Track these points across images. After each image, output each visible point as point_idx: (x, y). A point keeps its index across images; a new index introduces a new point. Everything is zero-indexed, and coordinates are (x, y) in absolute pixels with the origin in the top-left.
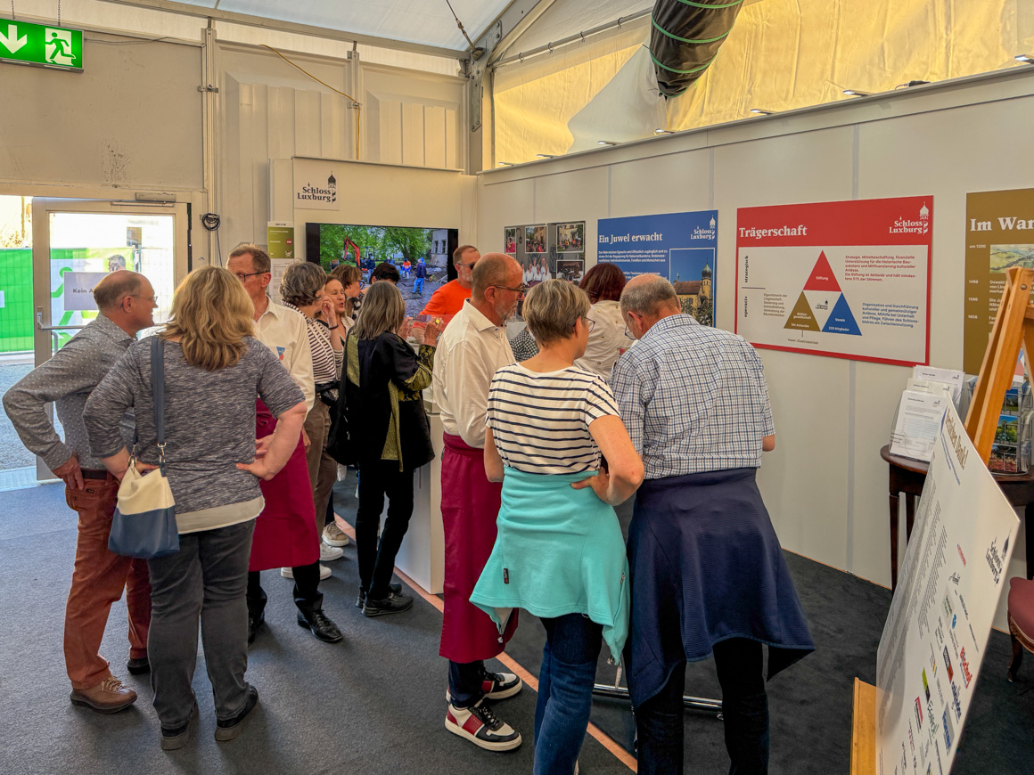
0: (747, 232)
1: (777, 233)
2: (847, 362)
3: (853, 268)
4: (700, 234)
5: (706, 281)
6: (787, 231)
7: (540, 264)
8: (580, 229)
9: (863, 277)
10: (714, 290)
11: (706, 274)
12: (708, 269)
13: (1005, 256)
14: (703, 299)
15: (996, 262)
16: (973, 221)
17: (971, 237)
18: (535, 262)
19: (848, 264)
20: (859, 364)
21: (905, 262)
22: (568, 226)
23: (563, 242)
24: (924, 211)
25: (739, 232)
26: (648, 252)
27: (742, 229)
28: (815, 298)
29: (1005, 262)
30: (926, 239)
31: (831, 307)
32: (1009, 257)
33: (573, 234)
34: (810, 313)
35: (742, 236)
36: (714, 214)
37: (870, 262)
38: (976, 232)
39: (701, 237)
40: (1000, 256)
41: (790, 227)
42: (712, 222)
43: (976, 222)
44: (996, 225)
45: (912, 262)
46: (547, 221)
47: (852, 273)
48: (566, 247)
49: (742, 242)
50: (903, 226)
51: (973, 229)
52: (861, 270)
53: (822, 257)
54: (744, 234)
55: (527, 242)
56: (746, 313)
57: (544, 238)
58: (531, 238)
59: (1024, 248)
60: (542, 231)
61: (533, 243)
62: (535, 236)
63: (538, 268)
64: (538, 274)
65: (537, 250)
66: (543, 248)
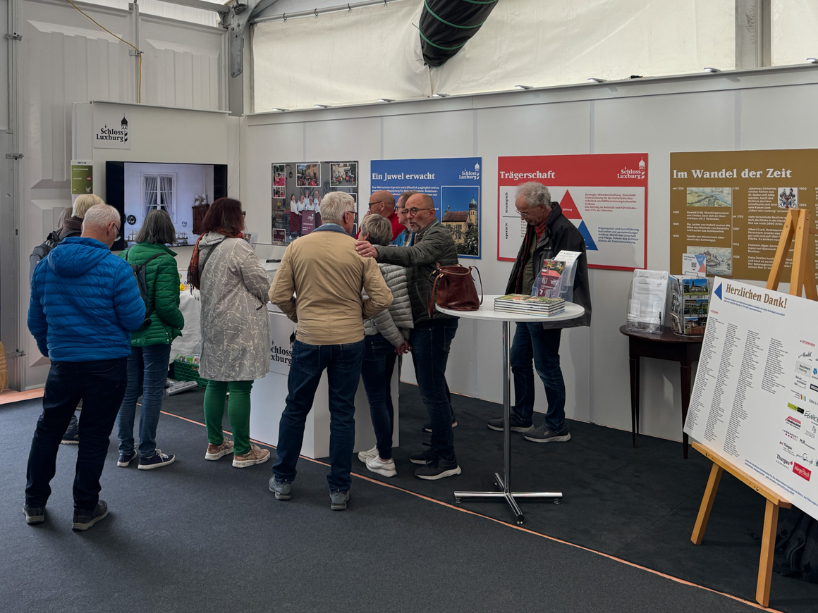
0: (506, 175)
1: (531, 176)
3: (591, 203)
4: (466, 175)
5: (472, 211)
6: (539, 175)
7: (313, 196)
8: (353, 167)
9: (598, 209)
10: (479, 218)
11: (472, 206)
12: (474, 202)
13: (697, 195)
14: (470, 225)
15: (690, 199)
16: (675, 171)
17: (674, 182)
18: (307, 195)
19: (587, 199)
20: (596, 271)
21: (629, 198)
22: (341, 164)
23: (337, 178)
24: (642, 163)
25: (499, 175)
27: (502, 173)
29: (697, 199)
30: (643, 183)
32: (699, 196)
33: (346, 172)
35: (502, 177)
36: (479, 160)
37: (604, 198)
38: (677, 179)
39: (468, 177)
40: (693, 195)
41: (542, 172)
42: (477, 166)
43: (677, 172)
44: (690, 174)
45: (634, 198)
46: (320, 160)
47: (590, 205)
48: (340, 182)
49: (502, 182)
50: (627, 174)
51: (675, 177)
52: (597, 204)
53: (567, 194)
54: (504, 176)
55: (298, 177)
56: (507, 235)
57: (317, 174)
58: (303, 174)
59: (708, 190)
60: (315, 168)
61: (305, 178)
62: (307, 172)
63: (310, 200)
64: (311, 204)
65: (310, 184)
66: (316, 182)
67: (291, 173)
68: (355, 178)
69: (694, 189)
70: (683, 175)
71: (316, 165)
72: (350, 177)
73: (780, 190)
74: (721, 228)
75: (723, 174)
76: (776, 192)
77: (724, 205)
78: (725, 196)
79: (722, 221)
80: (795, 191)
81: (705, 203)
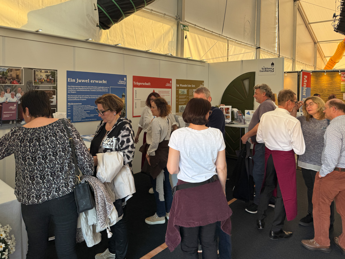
0: (136, 83)
1: (144, 84)
4: (121, 82)
5: (123, 98)
6: (146, 84)
7: (15, 91)
8: (54, 74)
10: (126, 101)
11: (123, 96)
12: (124, 94)
15: (180, 92)
16: (177, 84)
17: (177, 88)
21: (168, 92)
22: (43, 71)
23: (38, 80)
24: (171, 82)
25: (133, 83)
26: (100, 87)
27: (134, 82)
30: (171, 88)
33: (47, 76)
35: (134, 84)
36: (126, 76)
37: (163, 92)
42: (125, 79)
44: (180, 85)
46: (23, 66)
48: (42, 83)
49: (134, 86)
50: (168, 85)
56: (136, 107)
57: (20, 76)
59: (183, 90)
60: (18, 72)
62: (9, 74)
63: (12, 94)
64: (13, 98)
65: (11, 83)
66: (19, 82)
68: (54, 80)
69: (180, 90)
70: (178, 86)
71: (18, 70)
72: (51, 79)
74: (185, 100)
75: (185, 86)
76: (193, 90)
77: (185, 94)
78: (186, 91)
79: (185, 98)
81: (182, 94)
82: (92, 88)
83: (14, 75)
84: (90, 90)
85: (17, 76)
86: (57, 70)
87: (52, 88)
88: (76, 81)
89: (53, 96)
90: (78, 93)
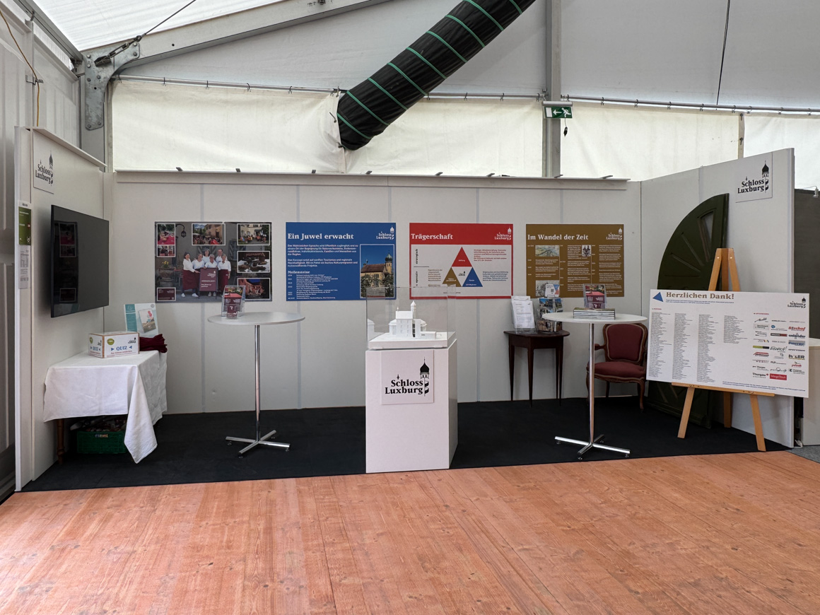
1: (435, 237)
2: (476, 300)
3: (478, 256)
4: (383, 236)
5: (388, 263)
6: (441, 237)
7: (215, 254)
8: (266, 228)
9: (483, 259)
10: (394, 269)
11: (387, 260)
12: (390, 257)
13: (541, 250)
14: (386, 275)
15: (537, 252)
17: (528, 242)
18: (207, 253)
19: (475, 253)
20: (481, 301)
21: (502, 252)
22: (251, 225)
23: (244, 237)
25: (411, 237)
26: (340, 246)
27: (413, 235)
28: (458, 270)
29: (541, 252)
30: (510, 242)
31: (467, 275)
33: (257, 232)
34: (456, 278)
35: (413, 238)
36: (394, 225)
37: (486, 252)
39: (384, 238)
40: (539, 250)
41: (443, 234)
42: (392, 229)
43: (530, 236)
44: (537, 237)
45: (505, 252)
46: (224, 219)
47: (477, 258)
48: (249, 241)
49: (413, 242)
50: (500, 236)
51: (529, 239)
52: (482, 256)
53: (462, 250)
54: (415, 237)
55: (194, 236)
56: (417, 280)
57: (221, 234)
58: (201, 233)
59: (547, 247)
60: (218, 228)
61: (204, 237)
62: (207, 232)
63: (211, 258)
64: (212, 262)
65: (210, 243)
66: (219, 241)
67: (183, 232)
68: (267, 237)
69: (540, 246)
70: (533, 238)
71: (219, 225)
72: (262, 237)
73: (583, 247)
74: (554, 269)
75: (555, 237)
76: (581, 248)
77: (555, 255)
78: (556, 250)
79: (555, 265)
80: (590, 248)
81: (545, 255)
82: (327, 247)
83: (213, 233)
84: (323, 250)
85: (217, 233)
86: (271, 223)
87: (263, 248)
88: (301, 237)
89: (266, 260)
90: (304, 256)
